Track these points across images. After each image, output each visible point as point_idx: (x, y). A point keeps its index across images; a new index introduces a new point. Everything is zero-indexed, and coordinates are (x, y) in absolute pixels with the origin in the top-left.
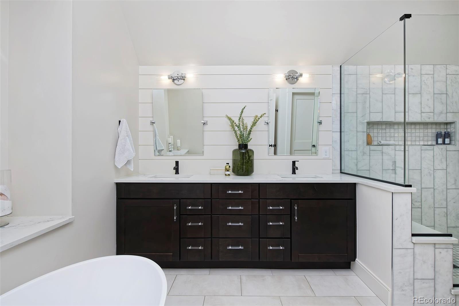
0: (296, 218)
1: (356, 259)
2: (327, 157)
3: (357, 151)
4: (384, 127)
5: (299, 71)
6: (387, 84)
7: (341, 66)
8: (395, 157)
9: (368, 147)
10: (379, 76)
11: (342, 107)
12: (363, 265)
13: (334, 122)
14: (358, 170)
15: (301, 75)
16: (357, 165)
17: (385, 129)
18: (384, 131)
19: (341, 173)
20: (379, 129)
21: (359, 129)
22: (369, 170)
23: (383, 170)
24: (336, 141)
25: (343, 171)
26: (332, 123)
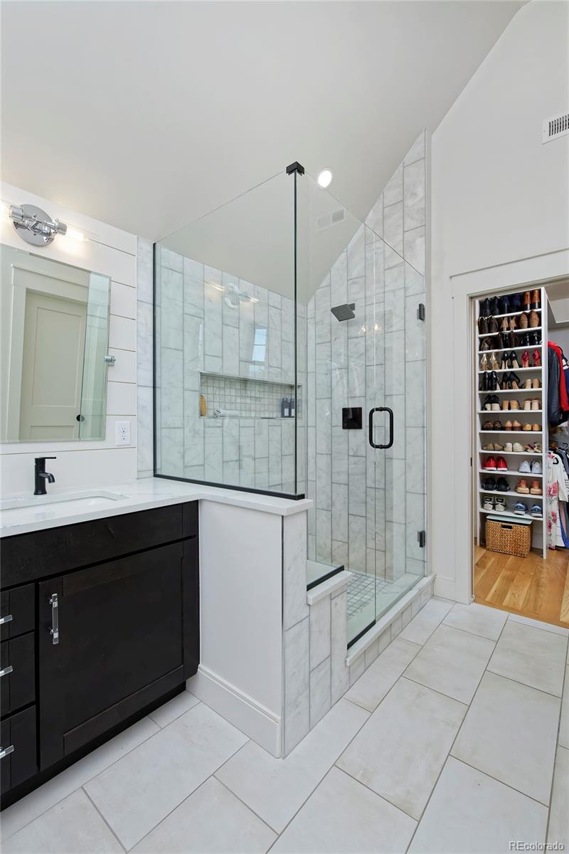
0: (56, 635)
1: (199, 665)
2: (127, 442)
3: (183, 428)
4: (222, 384)
5: (56, 217)
6: (230, 308)
7: (154, 245)
8: (239, 438)
9: (202, 420)
10: (218, 288)
11: (157, 335)
12: (214, 674)
13: (140, 364)
14: (185, 467)
15: (62, 229)
16: (183, 457)
17: (224, 389)
18: (222, 392)
19: (156, 476)
20: (215, 388)
21: (187, 386)
22: (203, 465)
23: (223, 462)
24: (146, 407)
25: (158, 472)
26: (138, 367)
